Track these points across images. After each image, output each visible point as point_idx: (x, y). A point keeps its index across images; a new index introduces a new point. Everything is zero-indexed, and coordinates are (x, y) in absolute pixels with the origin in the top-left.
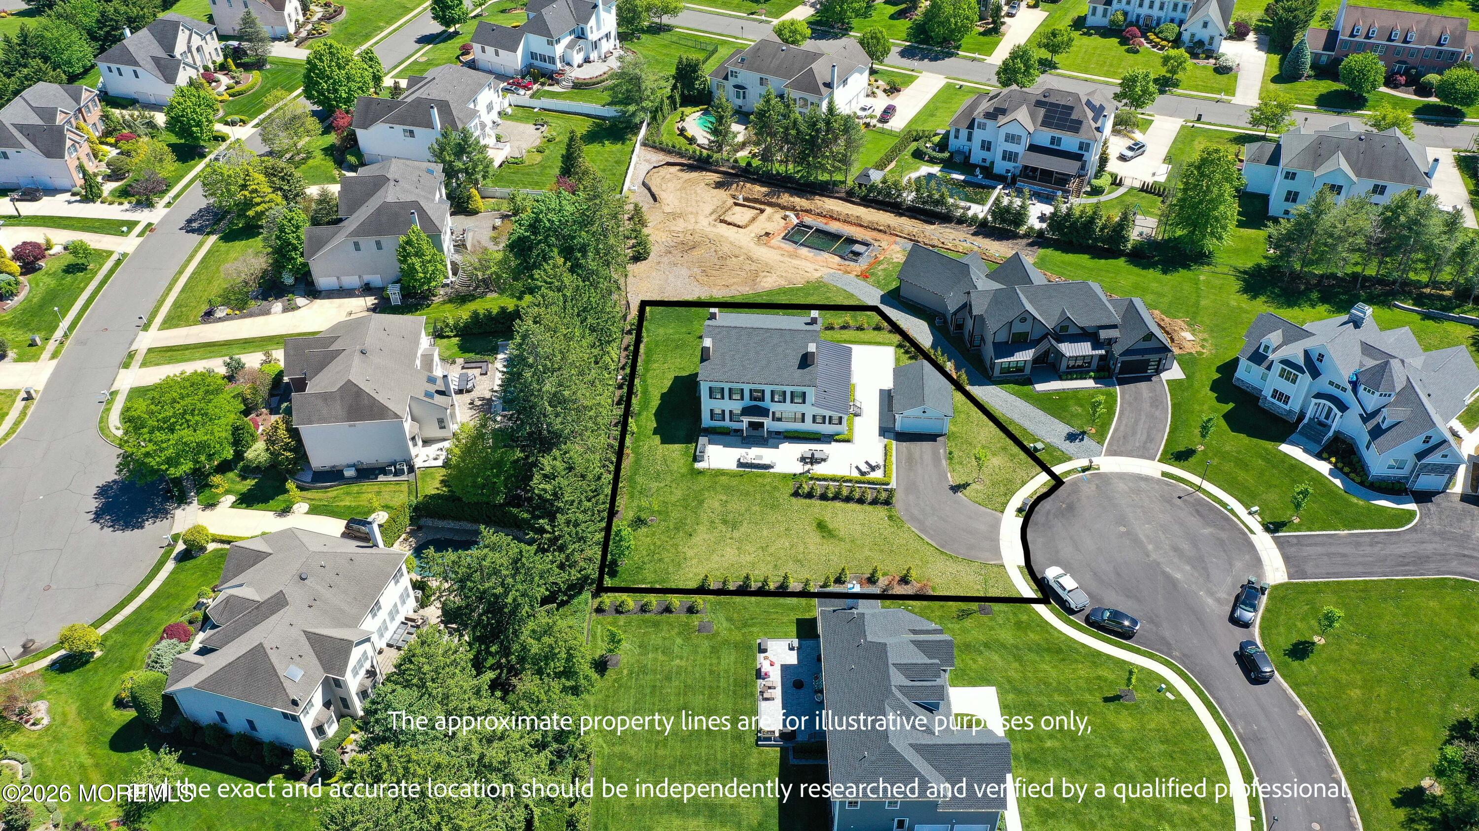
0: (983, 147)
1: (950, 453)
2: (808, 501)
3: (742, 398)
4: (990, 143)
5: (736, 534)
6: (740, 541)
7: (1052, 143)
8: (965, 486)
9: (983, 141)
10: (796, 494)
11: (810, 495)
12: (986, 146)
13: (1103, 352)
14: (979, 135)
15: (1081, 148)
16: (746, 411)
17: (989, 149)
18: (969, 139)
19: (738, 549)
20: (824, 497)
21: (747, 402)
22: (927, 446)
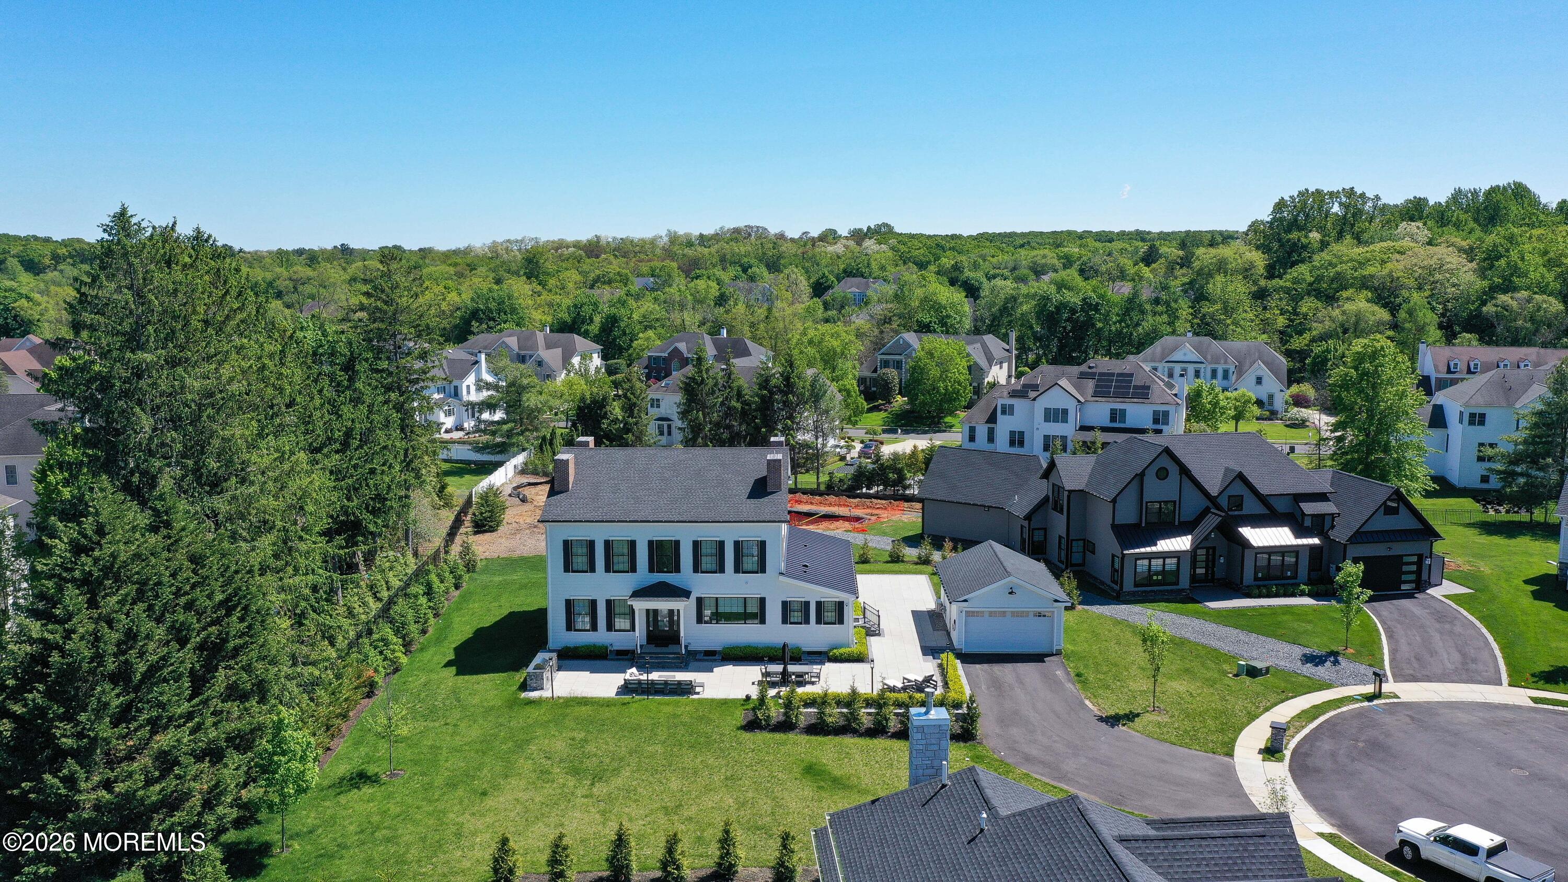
0: (1012, 443)
1: (1078, 675)
2: (778, 736)
3: (633, 569)
4: (1022, 434)
5: (600, 789)
6: (610, 799)
7: (1113, 419)
8: (1131, 717)
9: (1012, 433)
10: (752, 725)
11: (786, 726)
12: (1017, 439)
13: (1316, 541)
14: (1005, 426)
15: (1156, 421)
16: (641, 593)
17: (1021, 443)
18: (991, 438)
19: (603, 813)
20: (818, 729)
21: (643, 575)
22: (1027, 670)
